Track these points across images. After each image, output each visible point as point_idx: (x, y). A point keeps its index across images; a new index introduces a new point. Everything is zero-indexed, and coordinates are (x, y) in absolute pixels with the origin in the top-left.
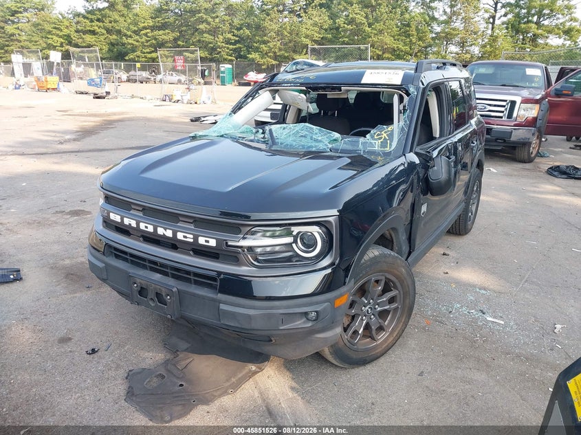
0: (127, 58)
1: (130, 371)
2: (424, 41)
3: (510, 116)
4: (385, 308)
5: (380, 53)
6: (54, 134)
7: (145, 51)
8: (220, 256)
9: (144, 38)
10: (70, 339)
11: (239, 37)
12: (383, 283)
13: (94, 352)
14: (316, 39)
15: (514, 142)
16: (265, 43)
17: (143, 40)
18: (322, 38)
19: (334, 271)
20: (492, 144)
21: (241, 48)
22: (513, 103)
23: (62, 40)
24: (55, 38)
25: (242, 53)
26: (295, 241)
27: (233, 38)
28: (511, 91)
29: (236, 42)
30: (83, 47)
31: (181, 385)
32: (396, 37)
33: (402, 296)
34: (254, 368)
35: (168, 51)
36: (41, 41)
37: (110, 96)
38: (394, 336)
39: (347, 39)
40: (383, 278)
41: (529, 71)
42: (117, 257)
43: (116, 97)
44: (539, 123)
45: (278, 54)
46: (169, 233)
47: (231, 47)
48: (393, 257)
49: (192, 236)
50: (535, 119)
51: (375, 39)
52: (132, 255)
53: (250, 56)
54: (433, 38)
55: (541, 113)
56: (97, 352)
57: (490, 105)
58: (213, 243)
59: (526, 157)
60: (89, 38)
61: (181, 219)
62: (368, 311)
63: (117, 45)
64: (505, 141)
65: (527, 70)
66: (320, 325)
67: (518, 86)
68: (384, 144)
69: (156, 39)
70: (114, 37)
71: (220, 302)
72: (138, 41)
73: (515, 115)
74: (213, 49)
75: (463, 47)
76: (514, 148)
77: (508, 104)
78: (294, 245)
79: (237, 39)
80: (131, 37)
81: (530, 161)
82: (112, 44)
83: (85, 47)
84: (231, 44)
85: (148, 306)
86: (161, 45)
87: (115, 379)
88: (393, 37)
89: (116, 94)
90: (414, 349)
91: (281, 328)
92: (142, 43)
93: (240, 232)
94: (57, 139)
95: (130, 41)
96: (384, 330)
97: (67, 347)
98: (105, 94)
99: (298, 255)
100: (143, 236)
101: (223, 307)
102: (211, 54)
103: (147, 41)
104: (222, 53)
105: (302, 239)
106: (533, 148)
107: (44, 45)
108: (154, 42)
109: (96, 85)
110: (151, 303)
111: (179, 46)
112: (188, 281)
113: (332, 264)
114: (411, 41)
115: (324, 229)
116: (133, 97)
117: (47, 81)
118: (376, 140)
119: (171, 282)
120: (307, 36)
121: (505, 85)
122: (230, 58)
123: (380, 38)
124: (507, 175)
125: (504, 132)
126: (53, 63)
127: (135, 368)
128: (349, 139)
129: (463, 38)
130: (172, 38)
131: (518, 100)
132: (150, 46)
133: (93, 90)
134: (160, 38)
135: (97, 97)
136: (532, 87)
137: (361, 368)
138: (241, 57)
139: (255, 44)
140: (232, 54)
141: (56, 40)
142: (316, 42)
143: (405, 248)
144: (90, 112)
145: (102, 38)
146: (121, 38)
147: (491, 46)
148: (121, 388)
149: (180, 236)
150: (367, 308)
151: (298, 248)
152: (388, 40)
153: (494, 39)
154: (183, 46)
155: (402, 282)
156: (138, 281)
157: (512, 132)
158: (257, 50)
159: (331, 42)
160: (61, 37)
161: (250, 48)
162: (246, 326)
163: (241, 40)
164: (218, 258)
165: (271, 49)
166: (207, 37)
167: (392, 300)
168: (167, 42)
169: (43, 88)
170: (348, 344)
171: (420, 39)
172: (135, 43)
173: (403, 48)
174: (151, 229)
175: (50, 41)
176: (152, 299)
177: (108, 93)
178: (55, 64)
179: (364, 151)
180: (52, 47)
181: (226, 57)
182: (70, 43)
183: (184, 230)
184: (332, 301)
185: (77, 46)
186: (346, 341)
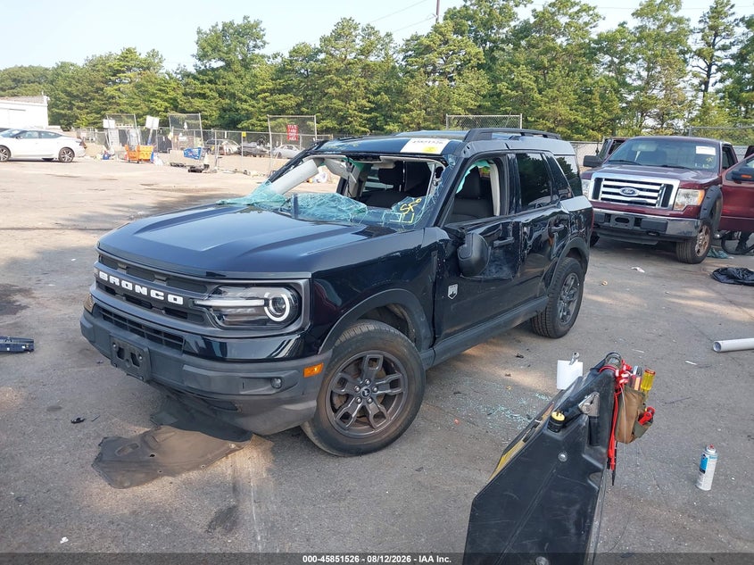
0: (239, 126)
1: (105, 438)
2: (610, 112)
3: (665, 203)
4: (386, 392)
5: (552, 126)
6: (126, 209)
7: (262, 118)
8: (189, 316)
9: (262, 103)
10: (60, 408)
11: (376, 104)
12: (381, 362)
13: (79, 421)
14: (471, 107)
15: (671, 237)
16: (407, 111)
17: (260, 105)
18: (480, 106)
19: (303, 336)
20: (643, 238)
21: (377, 117)
22: (669, 187)
23: (166, 104)
24: (159, 101)
25: (378, 124)
26: (267, 304)
27: (367, 104)
28: (669, 173)
29: (372, 110)
30: (190, 113)
31: (153, 456)
32: (574, 107)
33: (406, 380)
34: (233, 446)
35: (288, 118)
36: (143, 105)
37: (209, 170)
38: (398, 425)
39: (510, 108)
40: (381, 357)
41: (700, 150)
42: (105, 318)
43: (215, 171)
44: (703, 214)
45: (422, 125)
46: (144, 291)
47: (365, 115)
48: (393, 334)
49: (162, 294)
50: (698, 209)
51: (546, 109)
52: (116, 316)
53: (388, 128)
54: (623, 109)
55: (707, 201)
56: (83, 421)
57: (641, 190)
58: (180, 301)
59: (690, 256)
60: (198, 103)
61: (156, 276)
62: (363, 392)
63: (230, 110)
64: (658, 234)
65: (697, 147)
66: (285, 395)
67: (683, 168)
68: (408, 217)
69: (275, 104)
70: (227, 101)
71: (184, 363)
72: (254, 107)
73: (671, 202)
74: (344, 118)
75: (663, 121)
76: (674, 244)
77: (662, 189)
78: (266, 308)
79: (373, 106)
80: (246, 101)
81: (696, 261)
82: (224, 110)
83: (193, 112)
84: (366, 112)
85: (124, 368)
86: (281, 111)
87: (90, 447)
88: (570, 105)
89: (216, 168)
90: (426, 446)
91: (242, 393)
92: (259, 108)
93: (205, 290)
94: (128, 214)
95: (245, 106)
96: (385, 418)
97: (53, 416)
98: (203, 167)
99: (269, 320)
100: (125, 295)
101: (186, 368)
102: (340, 124)
103: (265, 107)
104: (354, 123)
105: (274, 304)
106: (700, 245)
107: (146, 110)
108: (273, 108)
109: (194, 157)
110: (127, 364)
111: (302, 113)
112: (159, 341)
113: (301, 329)
114: (593, 112)
115: (294, 293)
116: (235, 171)
117: (139, 151)
118: (401, 212)
119: (146, 343)
120: (459, 104)
121: (666, 166)
122: (363, 129)
123: (552, 107)
124: (656, 276)
125: (658, 224)
126: (149, 130)
127: (110, 435)
128: (375, 210)
129: (662, 108)
130: (294, 104)
131: (676, 184)
132: (268, 112)
133: (190, 162)
134: (280, 103)
135: (193, 170)
136: (701, 170)
137: (355, 458)
138: (376, 128)
139: (395, 113)
140: (366, 124)
141: (160, 104)
142: (471, 111)
143: (425, 331)
144: (178, 187)
145: (213, 102)
146: (235, 103)
147: (702, 120)
148: (93, 454)
149: (153, 294)
150: (363, 389)
151: (269, 312)
152: (563, 110)
153: (705, 109)
154: (307, 114)
155: (404, 364)
156: (116, 340)
157: (667, 223)
158: (396, 120)
159: (490, 111)
160: (166, 100)
161: (389, 118)
162: (206, 389)
163: (378, 107)
164: (186, 318)
165: (413, 119)
166: (337, 104)
167: (394, 384)
168: (288, 108)
169: (133, 158)
170: (336, 426)
171: (605, 108)
172: (250, 109)
173: (582, 121)
174: (130, 287)
175: (152, 106)
176: (128, 360)
177: (207, 166)
178: (151, 131)
179: (385, 223)
180: (153, 112)
181: (358, 128)
182: (176, 108)
183: (158, 288)
184: (301, 369)
185: (183, 111)
186: (334, 423)
